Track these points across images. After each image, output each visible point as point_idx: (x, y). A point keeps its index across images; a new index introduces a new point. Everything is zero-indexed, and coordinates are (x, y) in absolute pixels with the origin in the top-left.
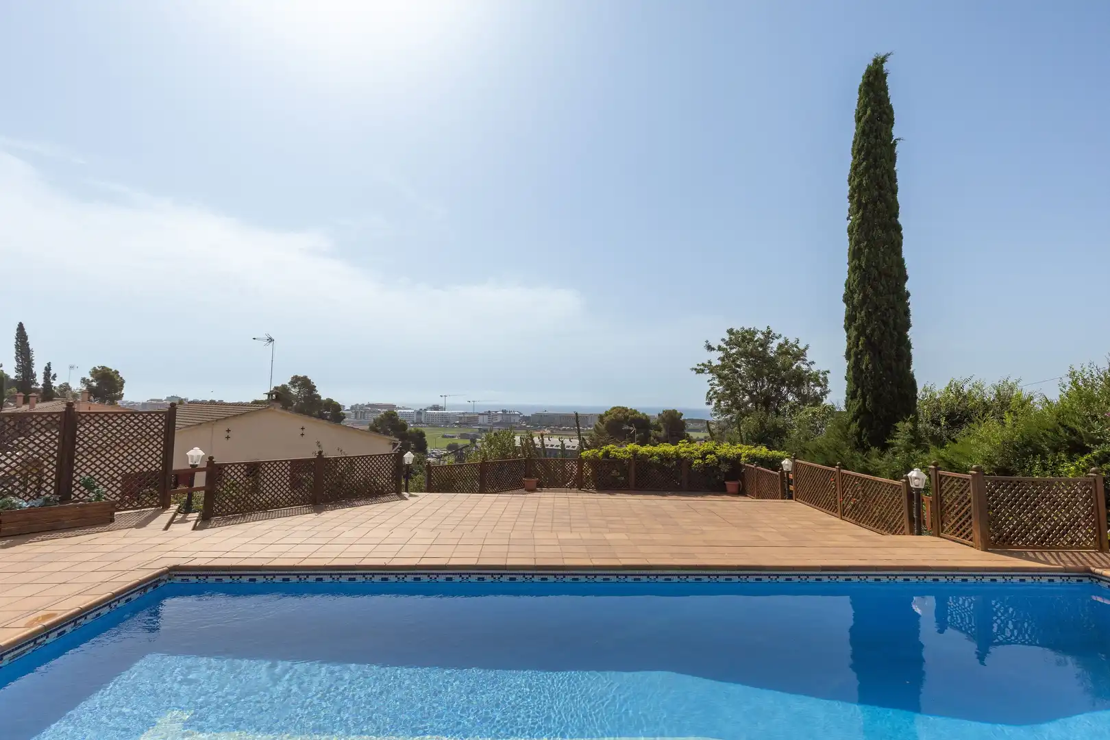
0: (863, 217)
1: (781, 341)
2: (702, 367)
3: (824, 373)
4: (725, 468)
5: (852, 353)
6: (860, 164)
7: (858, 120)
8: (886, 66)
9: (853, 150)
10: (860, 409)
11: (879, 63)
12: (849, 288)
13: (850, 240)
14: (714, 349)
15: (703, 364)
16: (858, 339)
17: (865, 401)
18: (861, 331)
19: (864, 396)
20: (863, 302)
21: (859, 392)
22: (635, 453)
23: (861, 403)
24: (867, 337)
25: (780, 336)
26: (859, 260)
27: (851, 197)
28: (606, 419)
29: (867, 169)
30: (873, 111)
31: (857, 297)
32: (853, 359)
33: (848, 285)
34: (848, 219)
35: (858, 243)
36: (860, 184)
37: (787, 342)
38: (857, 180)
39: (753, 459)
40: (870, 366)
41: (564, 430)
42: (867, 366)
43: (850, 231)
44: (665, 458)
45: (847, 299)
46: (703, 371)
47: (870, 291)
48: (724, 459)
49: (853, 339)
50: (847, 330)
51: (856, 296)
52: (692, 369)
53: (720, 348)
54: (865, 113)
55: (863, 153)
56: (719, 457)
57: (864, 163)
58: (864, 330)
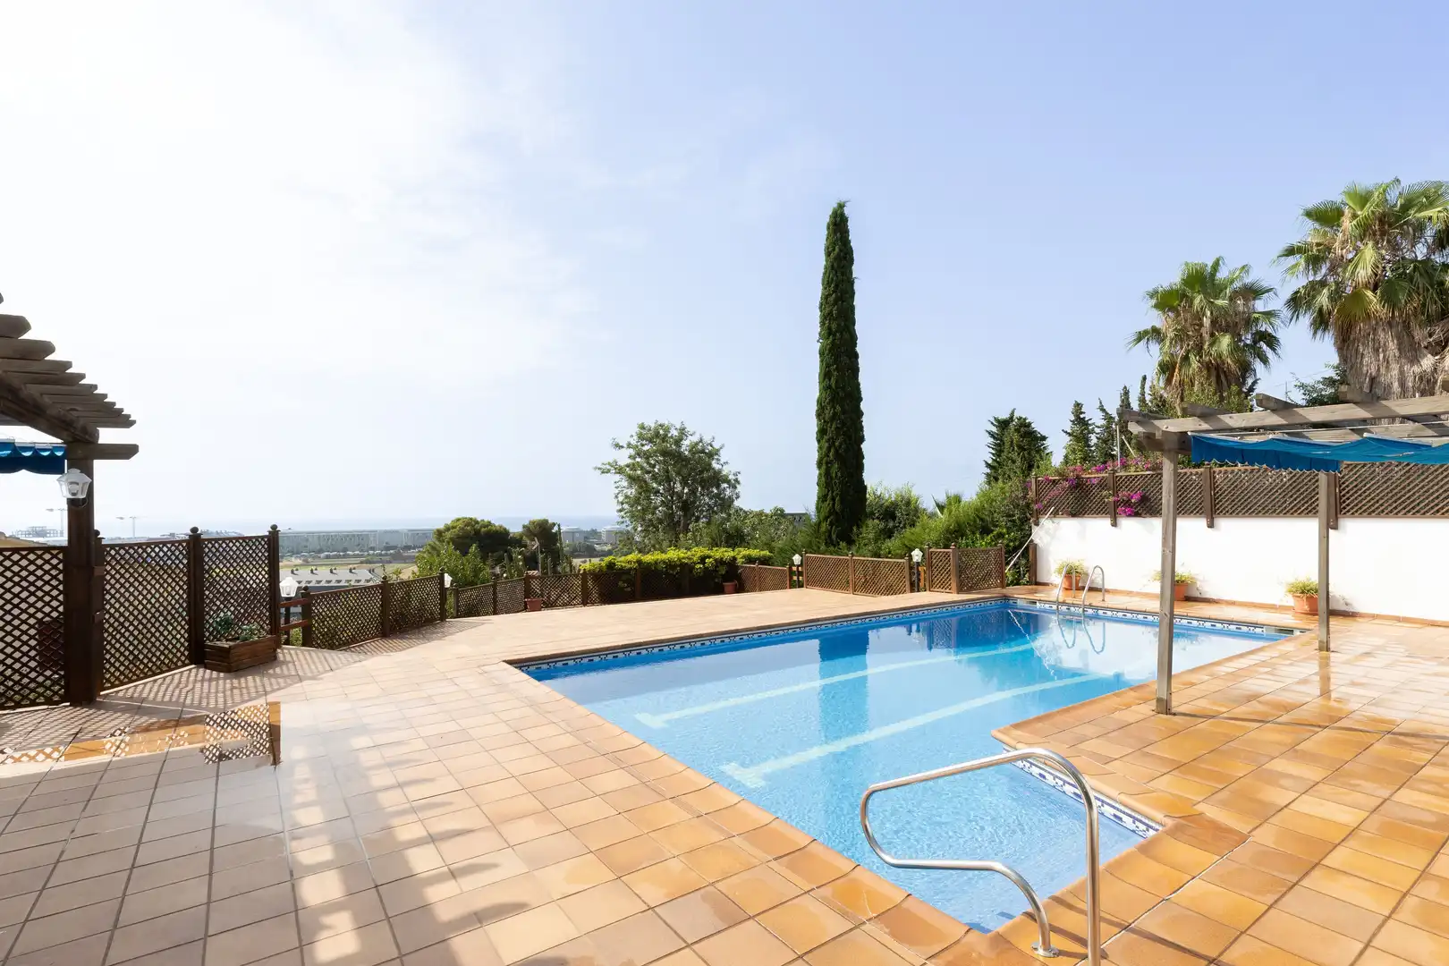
0: (833, 343)
1: (695, 439)
2: (608, 467)
3: (735, 475)
4: (723, 570)
5: (824, 461)
6: (830, 295)
7: (828, 254)
8: (847, 211)
9: (823, 280)
11: (841, 206)
12: (821, 404)
13: (822, 361)
14: (622, 447)
15: (609, 464)
16: (829, 449)
17: (834, 504)
18: (831, 442)
19: (833, 499)
20: (833, 418)
21: (830, 494)
23: (830, 506)
24: (835, 449)
25: (694, 433)
26: (830, 380)
27: (822, 324)
28: (448, 535)
29: (835, 302)
30: (841, 250)
31: (828, 413)
32: (824, 467)
33: (819, 402)
34: (818, 341)
35: (828, 366)
36: (830, 313)
37: (701, 441)
38: (827, 309)
39: (750, 560)
40: (839, 474)
41: (328, 557)
42: (836, 473)
43: (822, 354)
45: (819, 415)
46: (608, 471)
47: (838, 408)
48: (720, 562)
49: (824, 450)
50: (819, 441)
51: (827, 412)
52: (596, 468)
53: (629, 445)
54: (834, 250)
55: (832, 286)
56: (716, 560)
57: (834, 295)
58: (834, 442)
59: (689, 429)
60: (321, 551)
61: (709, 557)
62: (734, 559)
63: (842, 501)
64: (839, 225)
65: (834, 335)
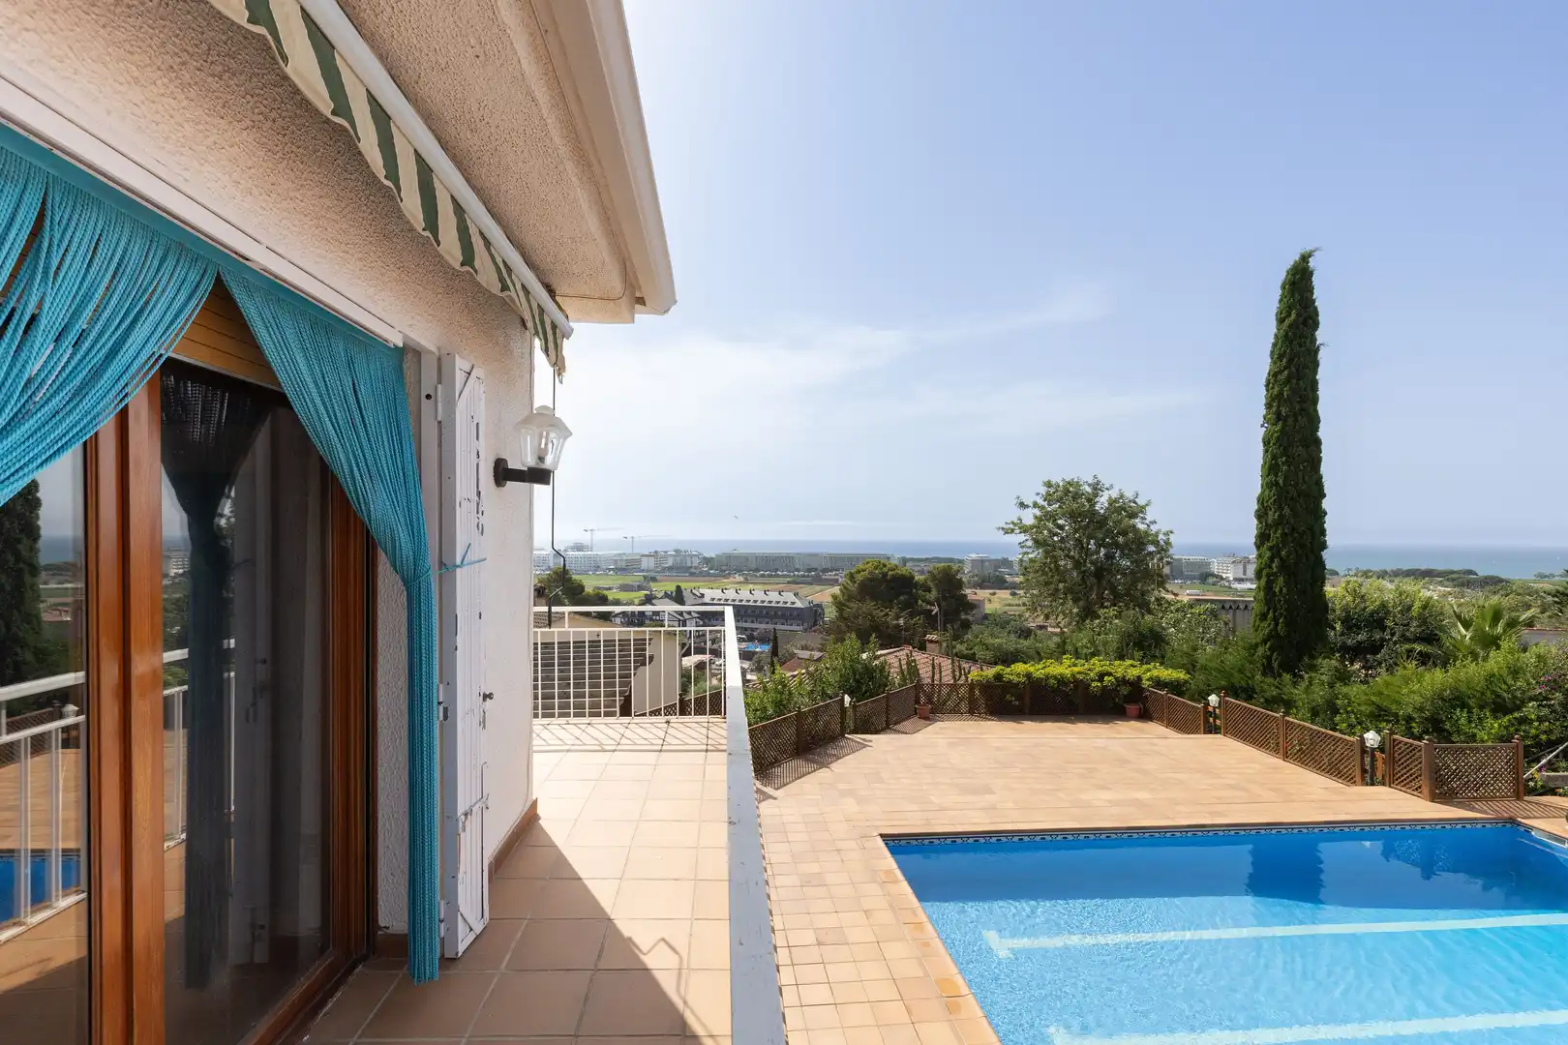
0: (1282, 431)
1: (1114, 494)
2: (1012, 526)
3: (1166, 534)
4: (1125, 691)
5: (1264, 572)
6: (1281, 372)
7: (1281, 321)
8: (1312, 263)
9: (1272, 353)
10: (1271, 631)
11: (1305, 258)
12: (1263, 503)
13: (1266, 451)
14: (1027, 506)
15: (1013, 523)
16: (1271, 559)
17: (1277, 624)
18: (1275, 551)
19: (1276, 620)
20: (1278, 523)
21: (1271, 615)
22: (1028, 675)
23: (1272, 626)
24: (1281, 559)
25: (1112, 486)
26: (1276, 476)
27: (1269, 406)
28: (859, 577)
29: (1288, 380)
30: (1298, 315)
31: (1272, 516)
32: (1264, 580)
33: (1261, 500)
34: (1262, 426)
35: (1274, 457)
36: (1281, 393)
37: (1122, 496)
38: (1276, 389)
39: (1159, 683)
40: (1285, 590)
42: (1281, 589)
43: (1266, 442)
44: (1061, 681)
45: (1261, 515)
46: (1012, 531)
47: (1287, 511)
48: (1123, 681)
49: (1266, 558)
50: (1258, 547)
51: (1271, 513)
52: (999, 529)
53: (1035, 505)
54: (1289, 315)
55: (1285, 360)
56: (1116, 679)
57: (1286, 372)
58: (1279, 551)
59: (1106, 481)
60: (757, 570)
61: (1110, 674)
62: (1139, 678)
63: (1287, 624)
64: (1299, 285)
65: (1285, 421)
